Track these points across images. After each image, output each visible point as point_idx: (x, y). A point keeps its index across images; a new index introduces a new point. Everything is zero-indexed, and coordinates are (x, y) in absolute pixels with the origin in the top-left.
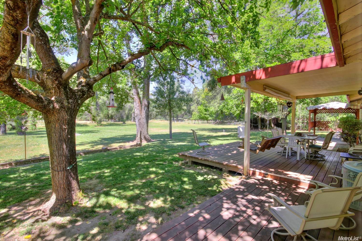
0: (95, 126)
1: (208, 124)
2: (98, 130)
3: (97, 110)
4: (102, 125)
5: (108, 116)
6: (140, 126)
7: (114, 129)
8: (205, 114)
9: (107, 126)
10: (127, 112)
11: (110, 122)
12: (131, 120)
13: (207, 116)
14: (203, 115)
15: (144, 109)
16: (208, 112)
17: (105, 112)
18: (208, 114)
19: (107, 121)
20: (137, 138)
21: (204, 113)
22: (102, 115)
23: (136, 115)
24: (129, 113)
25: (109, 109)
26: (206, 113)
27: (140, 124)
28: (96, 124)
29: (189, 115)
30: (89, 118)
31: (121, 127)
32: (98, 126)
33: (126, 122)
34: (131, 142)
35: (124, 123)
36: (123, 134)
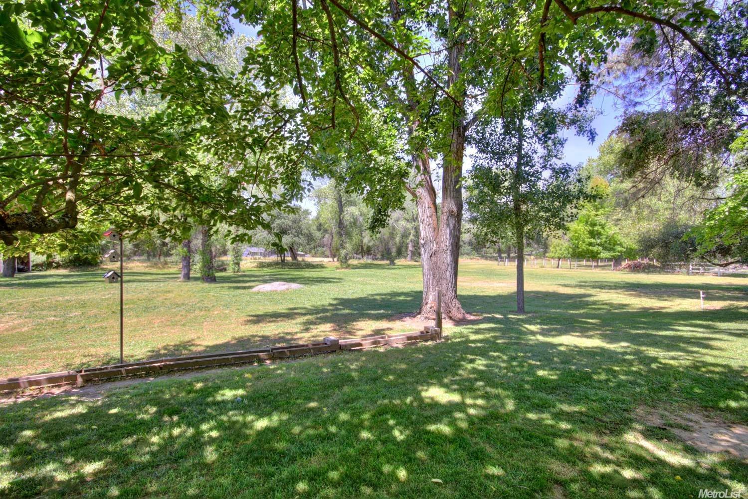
0: (337, 268)
1: (598, 270)
2: (341, 276)
3: (341, 235)
4: (348, 267)
5: (362, 248)
6: (434, 275)
7: (371, 276)
8: (590, 244)
9: (359, 268)
10: (398, 239)
11: (367, 260)
12: (405, 257)
13: (595, 249)
14: (584, 247)
15: (448, 225)
16: (599, 238)
17: (356, 239)
18: (598, 245)
19: (360, 259)
20: (424, 308)
21: (588, 240)
22: (349, 246)
23: (422, 242)
24: (402, 243)
25: (363, 235)
26: (593, 240)
27: (434, 268)
28: (337, 264)
29: (536, 246)
30: (328, 253)
31: (385, 270)
32: (342, 268)
33: (396, 261)
34: (408, 318)
35: (392, 263)
36: (388, 291)
